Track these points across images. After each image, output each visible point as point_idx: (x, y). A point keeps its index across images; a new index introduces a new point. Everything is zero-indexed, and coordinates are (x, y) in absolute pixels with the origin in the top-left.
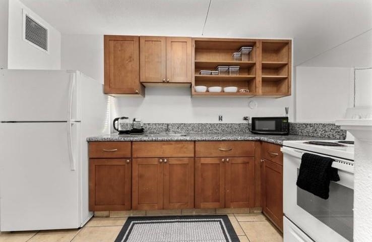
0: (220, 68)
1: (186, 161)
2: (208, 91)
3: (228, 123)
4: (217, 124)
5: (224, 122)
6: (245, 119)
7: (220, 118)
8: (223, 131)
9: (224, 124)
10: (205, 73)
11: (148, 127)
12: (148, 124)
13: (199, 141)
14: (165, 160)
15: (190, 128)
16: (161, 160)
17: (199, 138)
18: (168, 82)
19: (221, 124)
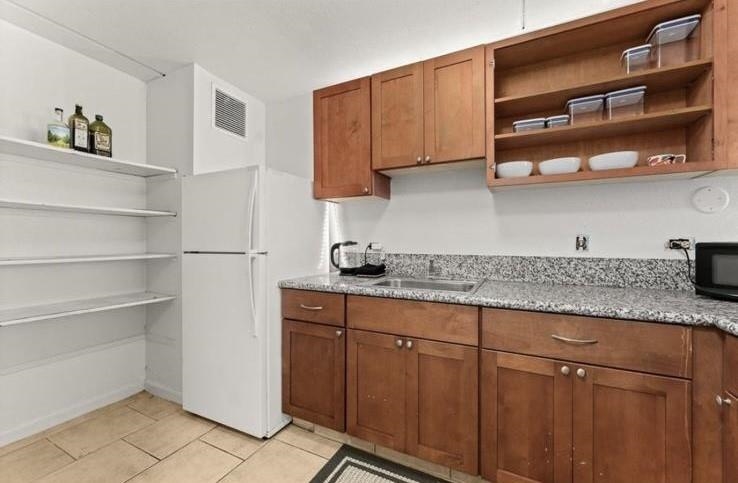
0: (574, 105)
1: (458, 353)
2: (535, 172)
3: (607, 256)
4: (570, 261)
5: (593, 252)
6: (675, 245)
7: (581, 244)
8: (591, 279)
9: (593, 260)
10: (525, 127)
11: (396, 261)
12: (396, 255)
13: (491, 307)
14: (409, 344)
15: (489, 267)
16: (400, 342)
17: (492, 301)
18: (429, 163)
19: (584, 260)
